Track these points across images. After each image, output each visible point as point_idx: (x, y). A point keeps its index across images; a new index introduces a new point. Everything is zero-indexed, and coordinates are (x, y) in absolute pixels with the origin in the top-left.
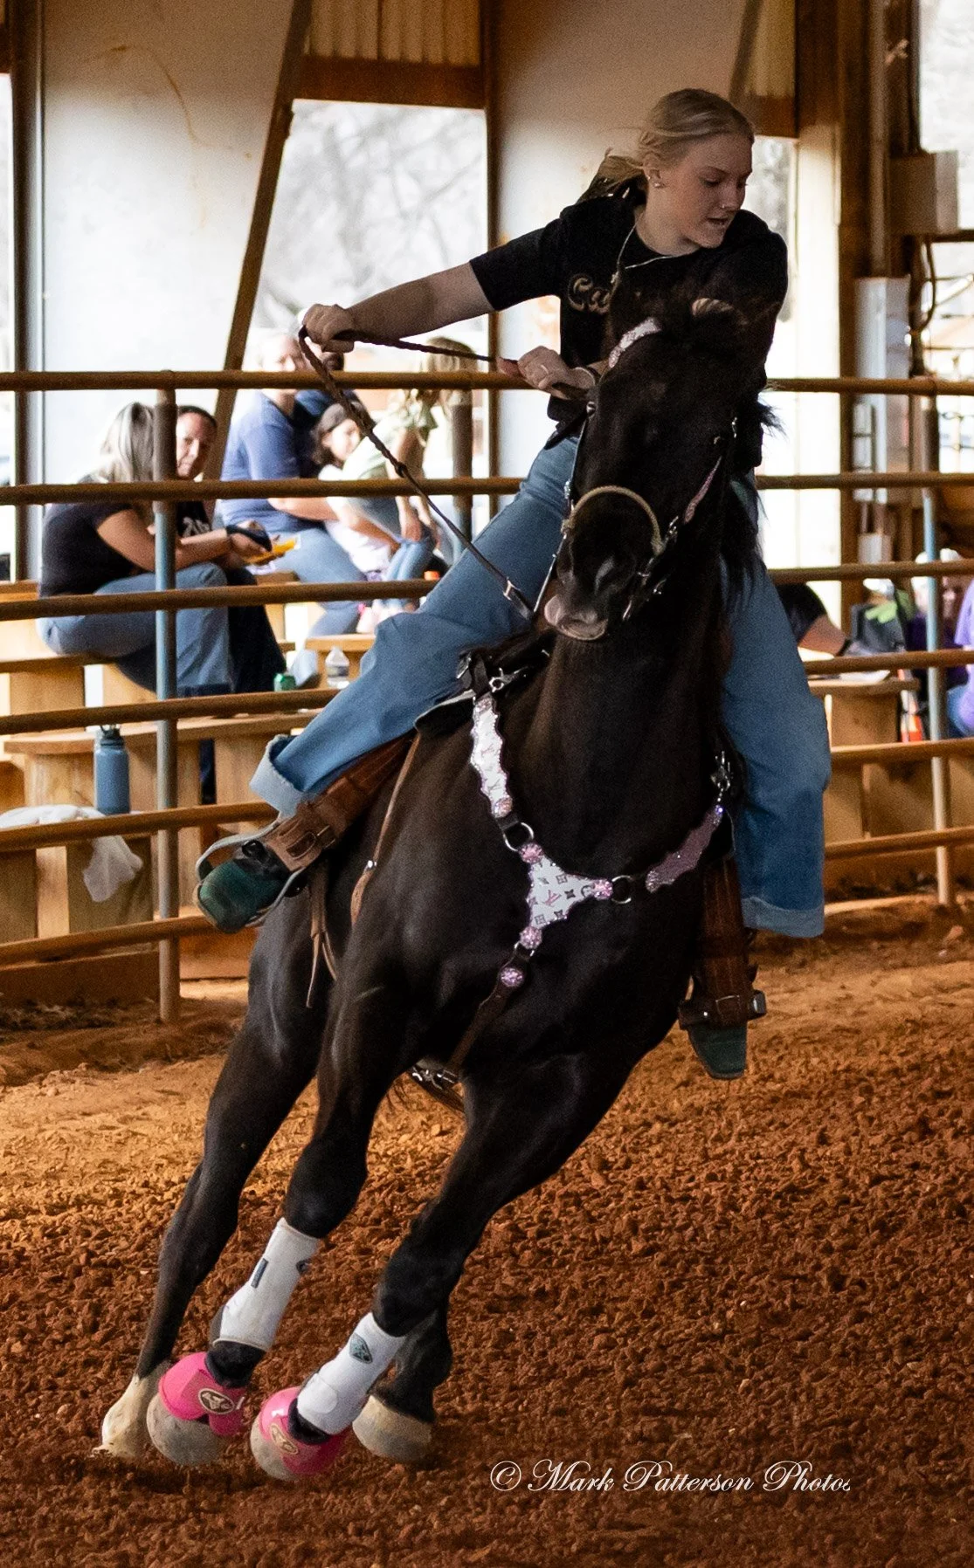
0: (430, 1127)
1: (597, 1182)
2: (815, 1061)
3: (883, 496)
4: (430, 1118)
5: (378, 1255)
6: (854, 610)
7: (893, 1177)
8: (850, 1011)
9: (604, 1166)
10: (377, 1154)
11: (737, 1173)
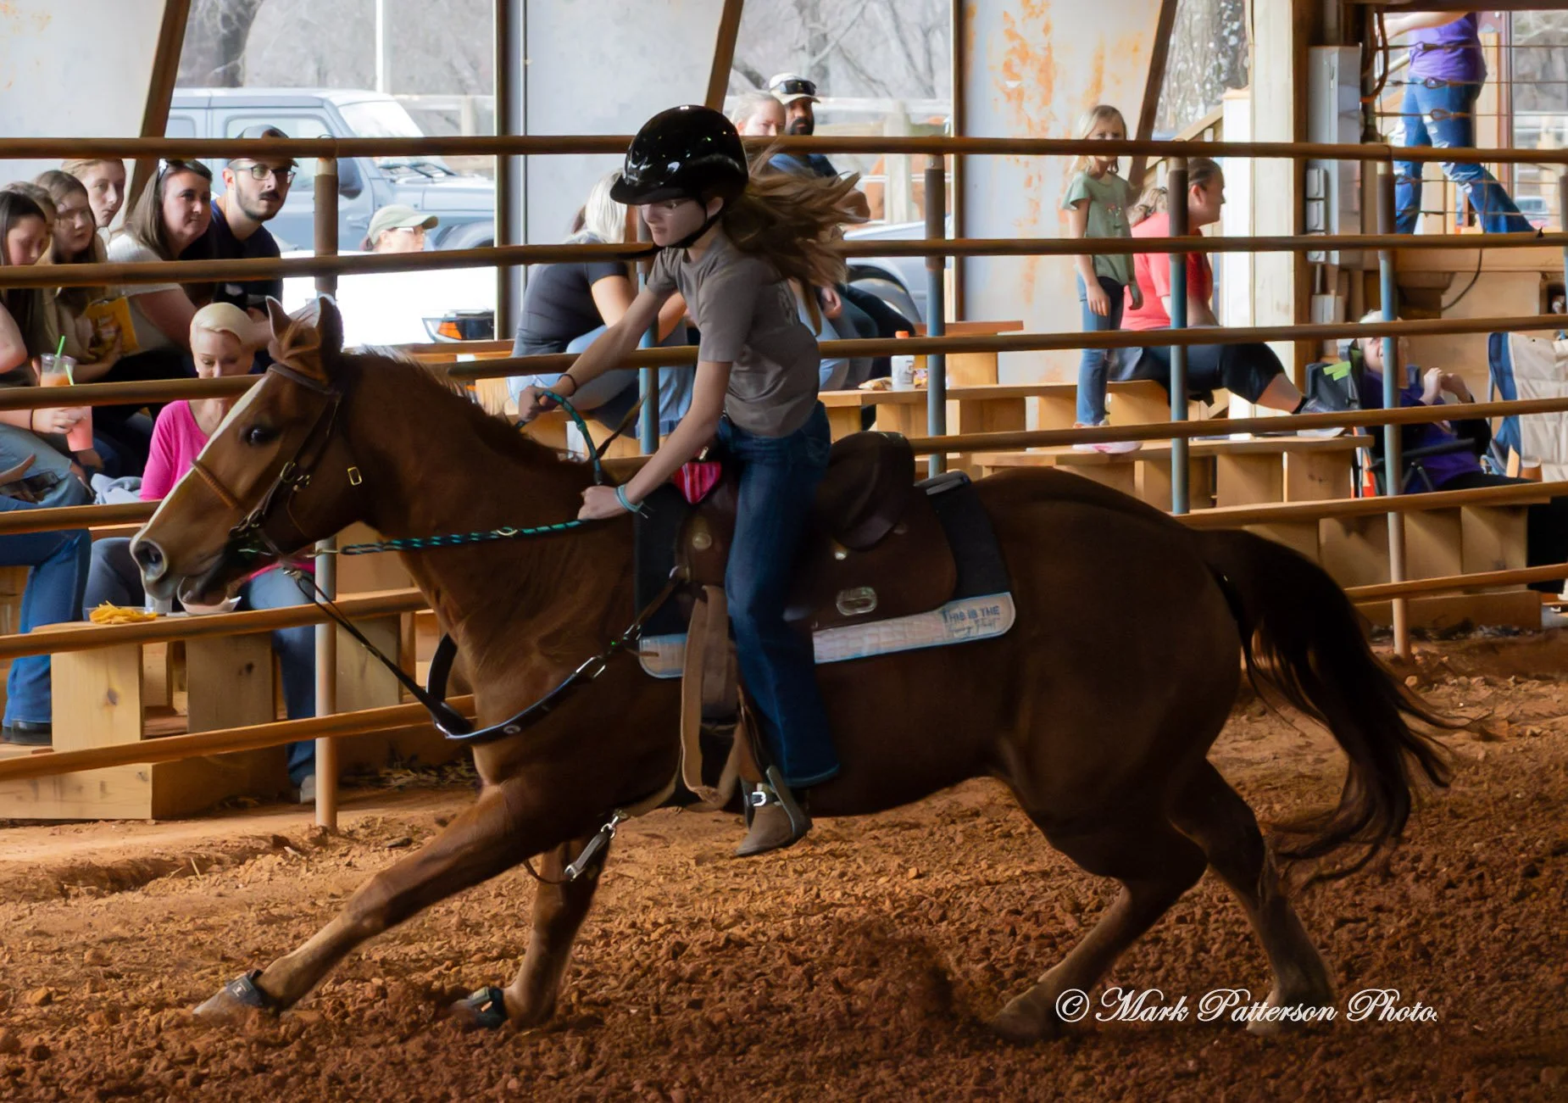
0: (907, 870)
1: (1070, 923)
2: (1277, 807)
3: (1335, 257)
4: (906, 861)
5: (861, 994)
6: (1309, 368)
7: (1358, 920)
8: (1310, 758)
9: (1077, 908)
10: (856, 896)
11: (1206, 915)
